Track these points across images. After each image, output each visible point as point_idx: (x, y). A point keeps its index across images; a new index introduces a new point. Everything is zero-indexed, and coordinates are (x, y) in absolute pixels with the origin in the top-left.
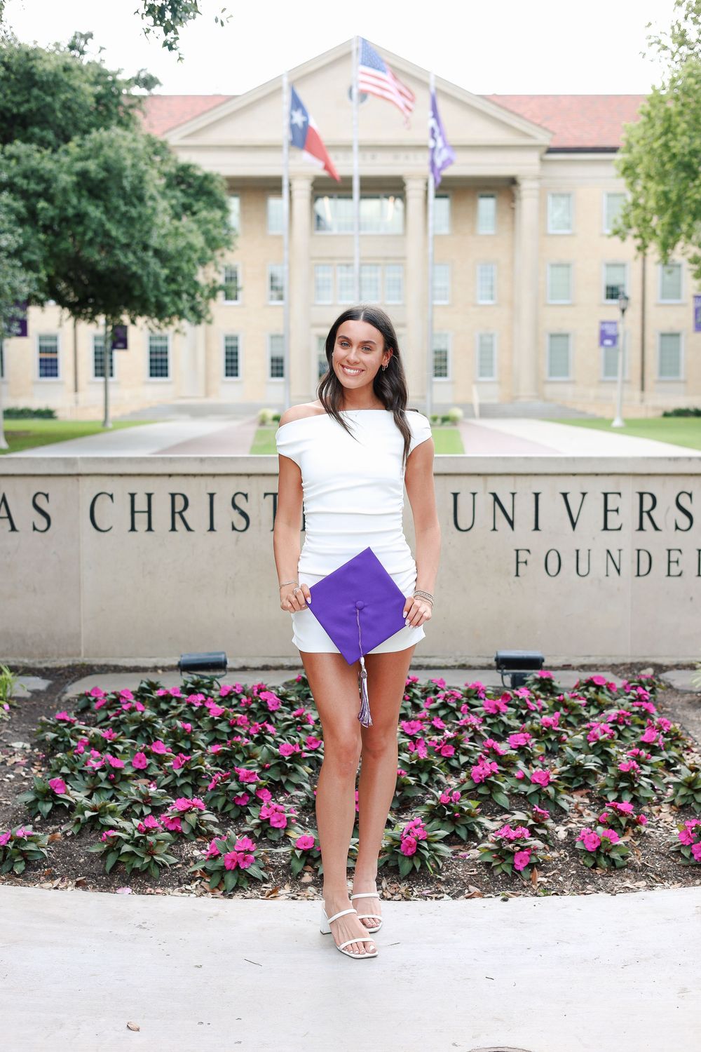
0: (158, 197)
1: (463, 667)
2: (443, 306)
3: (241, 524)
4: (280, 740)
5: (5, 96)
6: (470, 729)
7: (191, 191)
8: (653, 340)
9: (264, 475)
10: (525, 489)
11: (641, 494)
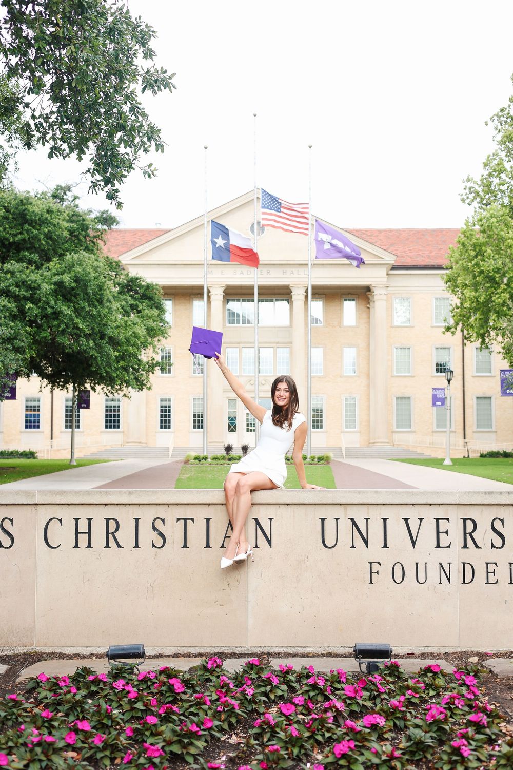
0: (112, 300)
1: (330, 655)
2: (319, 377)
3: (159, 542)
4: (182, 717)
5: (5, 229)
6: (334, 710)
7: (137, 296)
8: (471, 402)
9: (177, 504)
10: (376, 516)
11: (465, 520)
